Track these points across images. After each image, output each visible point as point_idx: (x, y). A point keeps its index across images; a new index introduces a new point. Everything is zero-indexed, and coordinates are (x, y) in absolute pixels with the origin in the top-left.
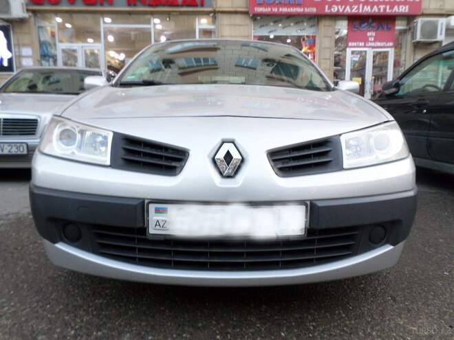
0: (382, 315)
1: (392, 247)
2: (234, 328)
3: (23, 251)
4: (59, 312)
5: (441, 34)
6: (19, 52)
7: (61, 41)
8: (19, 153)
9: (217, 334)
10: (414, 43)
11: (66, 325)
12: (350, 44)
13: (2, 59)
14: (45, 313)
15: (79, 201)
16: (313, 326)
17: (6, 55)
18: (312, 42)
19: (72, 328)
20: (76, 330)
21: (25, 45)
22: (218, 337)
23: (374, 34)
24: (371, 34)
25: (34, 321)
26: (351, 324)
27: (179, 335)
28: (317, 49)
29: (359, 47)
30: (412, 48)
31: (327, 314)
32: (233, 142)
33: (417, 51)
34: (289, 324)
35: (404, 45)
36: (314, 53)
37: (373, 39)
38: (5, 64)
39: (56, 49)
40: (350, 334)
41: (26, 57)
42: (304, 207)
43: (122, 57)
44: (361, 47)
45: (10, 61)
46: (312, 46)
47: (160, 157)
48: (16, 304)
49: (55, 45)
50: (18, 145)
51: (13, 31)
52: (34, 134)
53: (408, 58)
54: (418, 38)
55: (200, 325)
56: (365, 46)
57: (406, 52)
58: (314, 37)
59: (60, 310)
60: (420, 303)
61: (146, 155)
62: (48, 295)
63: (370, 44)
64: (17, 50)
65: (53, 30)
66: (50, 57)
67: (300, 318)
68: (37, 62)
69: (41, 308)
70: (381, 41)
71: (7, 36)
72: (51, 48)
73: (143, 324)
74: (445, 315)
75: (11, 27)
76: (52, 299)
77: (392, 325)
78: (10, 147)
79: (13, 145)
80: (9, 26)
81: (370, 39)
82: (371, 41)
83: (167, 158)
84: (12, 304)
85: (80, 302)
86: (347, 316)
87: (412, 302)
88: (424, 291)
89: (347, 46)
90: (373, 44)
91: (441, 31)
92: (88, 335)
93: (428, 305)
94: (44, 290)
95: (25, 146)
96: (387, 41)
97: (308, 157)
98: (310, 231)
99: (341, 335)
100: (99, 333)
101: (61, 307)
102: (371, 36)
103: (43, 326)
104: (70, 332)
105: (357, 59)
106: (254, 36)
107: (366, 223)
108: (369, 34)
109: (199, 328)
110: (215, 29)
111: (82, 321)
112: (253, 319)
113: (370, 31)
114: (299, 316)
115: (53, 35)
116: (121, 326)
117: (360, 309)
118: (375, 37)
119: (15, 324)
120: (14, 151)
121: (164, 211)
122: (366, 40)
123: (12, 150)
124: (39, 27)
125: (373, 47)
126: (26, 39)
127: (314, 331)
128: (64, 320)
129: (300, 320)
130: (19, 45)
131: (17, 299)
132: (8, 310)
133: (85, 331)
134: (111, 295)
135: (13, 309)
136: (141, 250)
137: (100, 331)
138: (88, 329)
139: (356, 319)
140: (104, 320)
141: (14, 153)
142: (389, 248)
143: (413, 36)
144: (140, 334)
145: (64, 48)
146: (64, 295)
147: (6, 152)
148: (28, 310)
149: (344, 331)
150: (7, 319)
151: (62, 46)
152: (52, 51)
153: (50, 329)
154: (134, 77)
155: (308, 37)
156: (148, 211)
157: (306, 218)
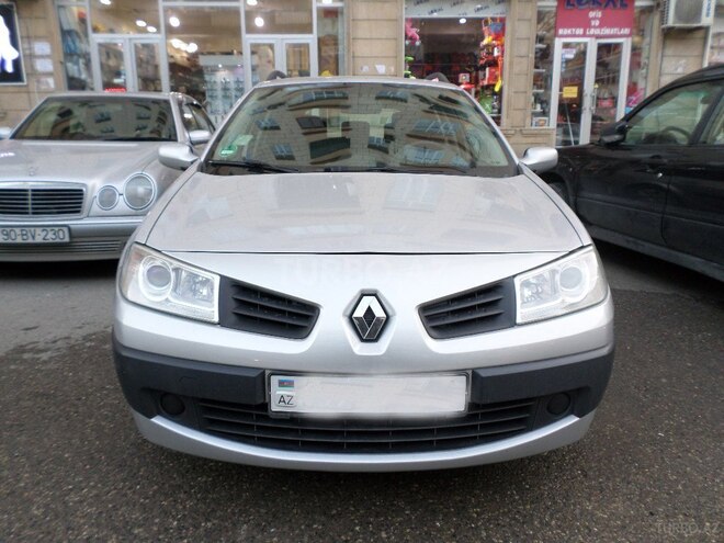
0: (567, 497)
1: (577, 419)
2: (377, 516)
3: (88, 403)
4: (154, 496)
5: (708, 15)
6: (30, 49)
7: (95, 30)
8: (58, 240)
9: (356, 525)
10: (663, 30)
11: (166, 513)
12: (561, 31)
13: (3, 61)
14: (136, 497)
15: (181, 369)
16: (476, 513)
17: (9, 55)
18: (499, 28)
19: (174, 518)
20: (178, 520)
21: (38, 38)
22: (357, 528)
23: (599, 14)
24: (595, 14)
25: (124, 508)
26: (525, 509)
27: (308, 526)
28: (507, 39)
29: (574, 36)
30: (661, 38)
31: (497, 497)
32: (375, 295)
33: (668, 42)
34: (445, 510)
35: (647, 32)
36: (502, 46)
37: (597, 23)
38: (9, 68)
39: (88, 42)
40: (523, 523)
41: (42, 57)
42: (464, 378)
43: (193, 48)
44: (579, 36)
45: (16, 63)
46: (499, 35)
47: (282, 312)
48: (97, 483)
49: (86, 35)
50: (57, 229)
51: (18, 14)
52: (78, 212)
53: (653, 54)
54: (671, 21)
55: (334, 512)
56: (584, 35)
57: (650, 44)
58: (503, 20)
59: (155, 492)
60: (618, 480)
61: (263, 308)
62: (135, 471)
63: (592, 31)
64: (26, 46)
65: (83, 10)
66: (79, 56)
67: (461, 501)
68: (59, 65)
69: (129, 489)
70: (611, 26)
71: (10, 23)
72: (81, 41)
73: (263, 511)
74: (647, 497)
75: (15, 9)
76: (142, 476)
77: (577, 511)
78: (45, 233)
79: (49, 229)
80: (12, 6)
81: (593, 23)
82: (595, 27)
83: (291, 314)
84: (92, 484)
85: (179, 481)
86: (521, 498)
87: (608, 479)
88: (627, 462)
89: (556, 35)
90: (597, 32)
91: (709, 9)
92: (194, 526)
93: (629, 483)
94: (128, 463)
95: (65, 229)
96: (621, 26)
97: (472, 309)
98: (472, 406)
99: (510, 525)
100: (209, 524)
101: (156, 487)
102: (595, 18)
103: (136, 515)
104: (171, 523)
105: (571, 56)
106: (407, 20)
107: (543, 394)
108: (592, 14)
109: (333, 516)
110: (342, 8)
111: (185, 507)
112: (402, 504)
113: (593, 10)
114: (459, 498)
115: (82, 20)
116: (234, 514)
117: (539, 488)
118: (601, 20)
119: (101, 513)
120: (51, 238)
121: (290, 384)
122: (586, 25)
123: (48, 237)
124: (60, 7)
125: (598, 37)
126: (40, 28)
127: (478, 520)
128: (162, 506)
129: (460, 505)
130: (29, 38)
131: (96, 476)
132: (89, 492)
133: (190, 521)
134: (217, 470)
135: (95, 492)
136: (260, 428)
137: (210, 521)
138: (193, 518)
139: (532, 502)
140: (212, 506)
141: (51, 241)
142: (572, 420)
143: (663, 19)
144: (259, 525)
145: (102, 41)
146: (157, 471)
147: (39, 239)
148: (114, 492)
149: (515, 519)
150: (90, 505)
151: (97, 38)
152: (82, 46)
153: (146, 519)
154: (231, 152)
155: (493, 19)
156: (269, 384)
157: (467, 390)
